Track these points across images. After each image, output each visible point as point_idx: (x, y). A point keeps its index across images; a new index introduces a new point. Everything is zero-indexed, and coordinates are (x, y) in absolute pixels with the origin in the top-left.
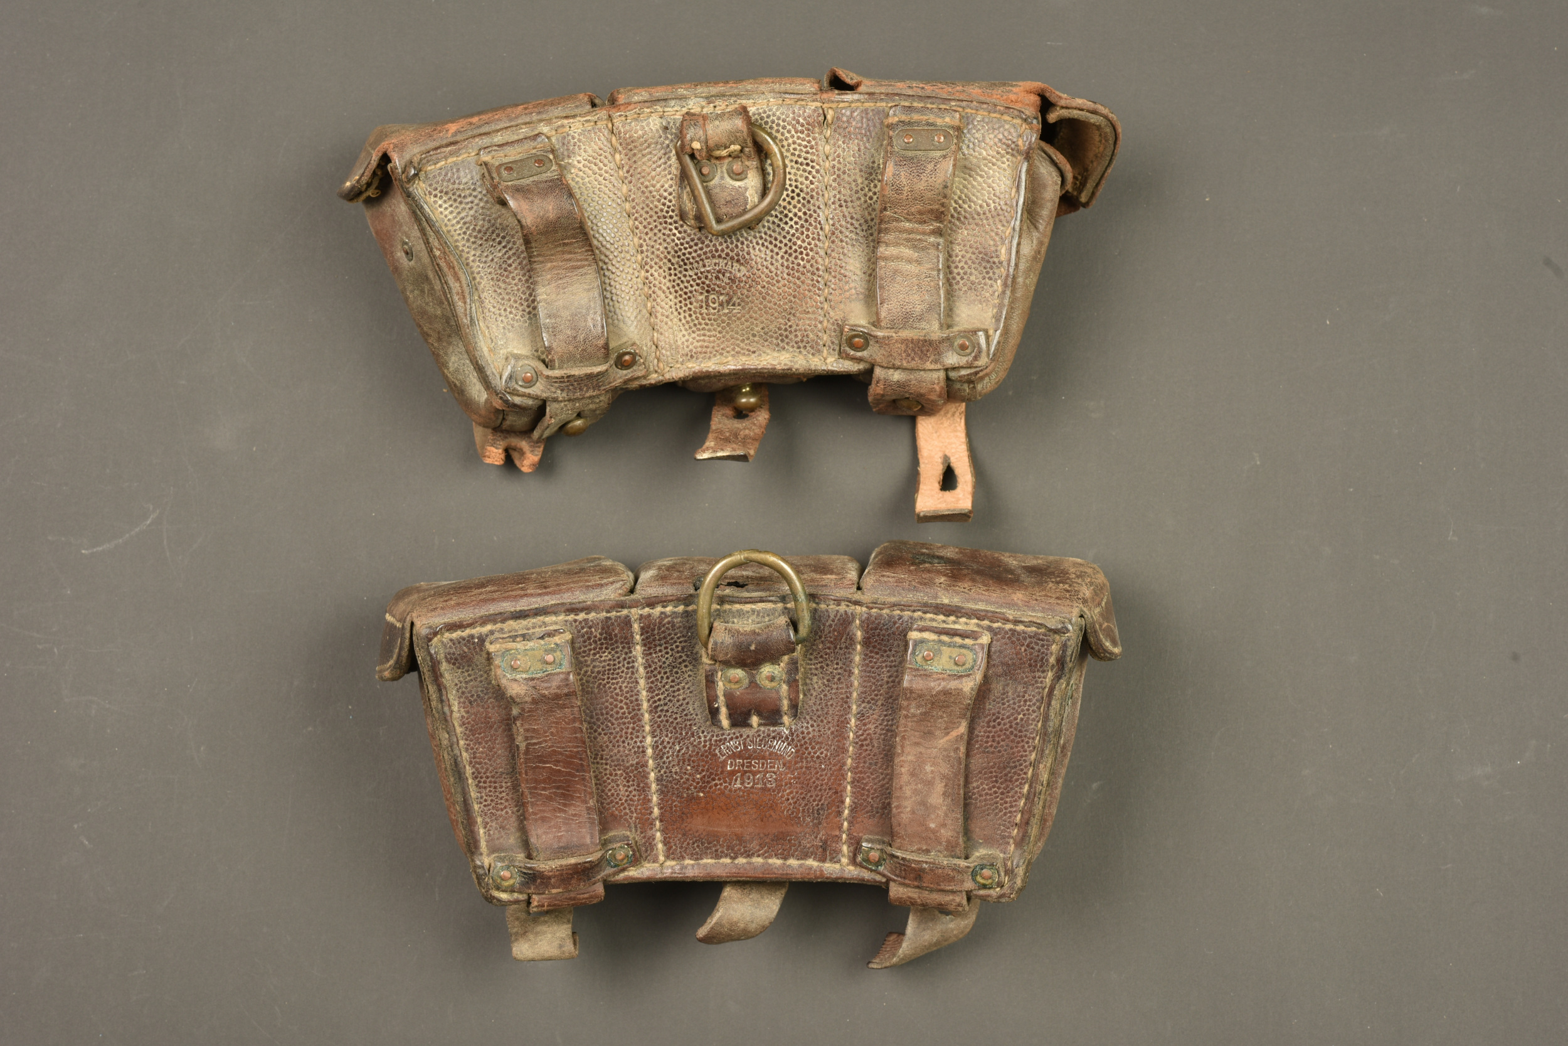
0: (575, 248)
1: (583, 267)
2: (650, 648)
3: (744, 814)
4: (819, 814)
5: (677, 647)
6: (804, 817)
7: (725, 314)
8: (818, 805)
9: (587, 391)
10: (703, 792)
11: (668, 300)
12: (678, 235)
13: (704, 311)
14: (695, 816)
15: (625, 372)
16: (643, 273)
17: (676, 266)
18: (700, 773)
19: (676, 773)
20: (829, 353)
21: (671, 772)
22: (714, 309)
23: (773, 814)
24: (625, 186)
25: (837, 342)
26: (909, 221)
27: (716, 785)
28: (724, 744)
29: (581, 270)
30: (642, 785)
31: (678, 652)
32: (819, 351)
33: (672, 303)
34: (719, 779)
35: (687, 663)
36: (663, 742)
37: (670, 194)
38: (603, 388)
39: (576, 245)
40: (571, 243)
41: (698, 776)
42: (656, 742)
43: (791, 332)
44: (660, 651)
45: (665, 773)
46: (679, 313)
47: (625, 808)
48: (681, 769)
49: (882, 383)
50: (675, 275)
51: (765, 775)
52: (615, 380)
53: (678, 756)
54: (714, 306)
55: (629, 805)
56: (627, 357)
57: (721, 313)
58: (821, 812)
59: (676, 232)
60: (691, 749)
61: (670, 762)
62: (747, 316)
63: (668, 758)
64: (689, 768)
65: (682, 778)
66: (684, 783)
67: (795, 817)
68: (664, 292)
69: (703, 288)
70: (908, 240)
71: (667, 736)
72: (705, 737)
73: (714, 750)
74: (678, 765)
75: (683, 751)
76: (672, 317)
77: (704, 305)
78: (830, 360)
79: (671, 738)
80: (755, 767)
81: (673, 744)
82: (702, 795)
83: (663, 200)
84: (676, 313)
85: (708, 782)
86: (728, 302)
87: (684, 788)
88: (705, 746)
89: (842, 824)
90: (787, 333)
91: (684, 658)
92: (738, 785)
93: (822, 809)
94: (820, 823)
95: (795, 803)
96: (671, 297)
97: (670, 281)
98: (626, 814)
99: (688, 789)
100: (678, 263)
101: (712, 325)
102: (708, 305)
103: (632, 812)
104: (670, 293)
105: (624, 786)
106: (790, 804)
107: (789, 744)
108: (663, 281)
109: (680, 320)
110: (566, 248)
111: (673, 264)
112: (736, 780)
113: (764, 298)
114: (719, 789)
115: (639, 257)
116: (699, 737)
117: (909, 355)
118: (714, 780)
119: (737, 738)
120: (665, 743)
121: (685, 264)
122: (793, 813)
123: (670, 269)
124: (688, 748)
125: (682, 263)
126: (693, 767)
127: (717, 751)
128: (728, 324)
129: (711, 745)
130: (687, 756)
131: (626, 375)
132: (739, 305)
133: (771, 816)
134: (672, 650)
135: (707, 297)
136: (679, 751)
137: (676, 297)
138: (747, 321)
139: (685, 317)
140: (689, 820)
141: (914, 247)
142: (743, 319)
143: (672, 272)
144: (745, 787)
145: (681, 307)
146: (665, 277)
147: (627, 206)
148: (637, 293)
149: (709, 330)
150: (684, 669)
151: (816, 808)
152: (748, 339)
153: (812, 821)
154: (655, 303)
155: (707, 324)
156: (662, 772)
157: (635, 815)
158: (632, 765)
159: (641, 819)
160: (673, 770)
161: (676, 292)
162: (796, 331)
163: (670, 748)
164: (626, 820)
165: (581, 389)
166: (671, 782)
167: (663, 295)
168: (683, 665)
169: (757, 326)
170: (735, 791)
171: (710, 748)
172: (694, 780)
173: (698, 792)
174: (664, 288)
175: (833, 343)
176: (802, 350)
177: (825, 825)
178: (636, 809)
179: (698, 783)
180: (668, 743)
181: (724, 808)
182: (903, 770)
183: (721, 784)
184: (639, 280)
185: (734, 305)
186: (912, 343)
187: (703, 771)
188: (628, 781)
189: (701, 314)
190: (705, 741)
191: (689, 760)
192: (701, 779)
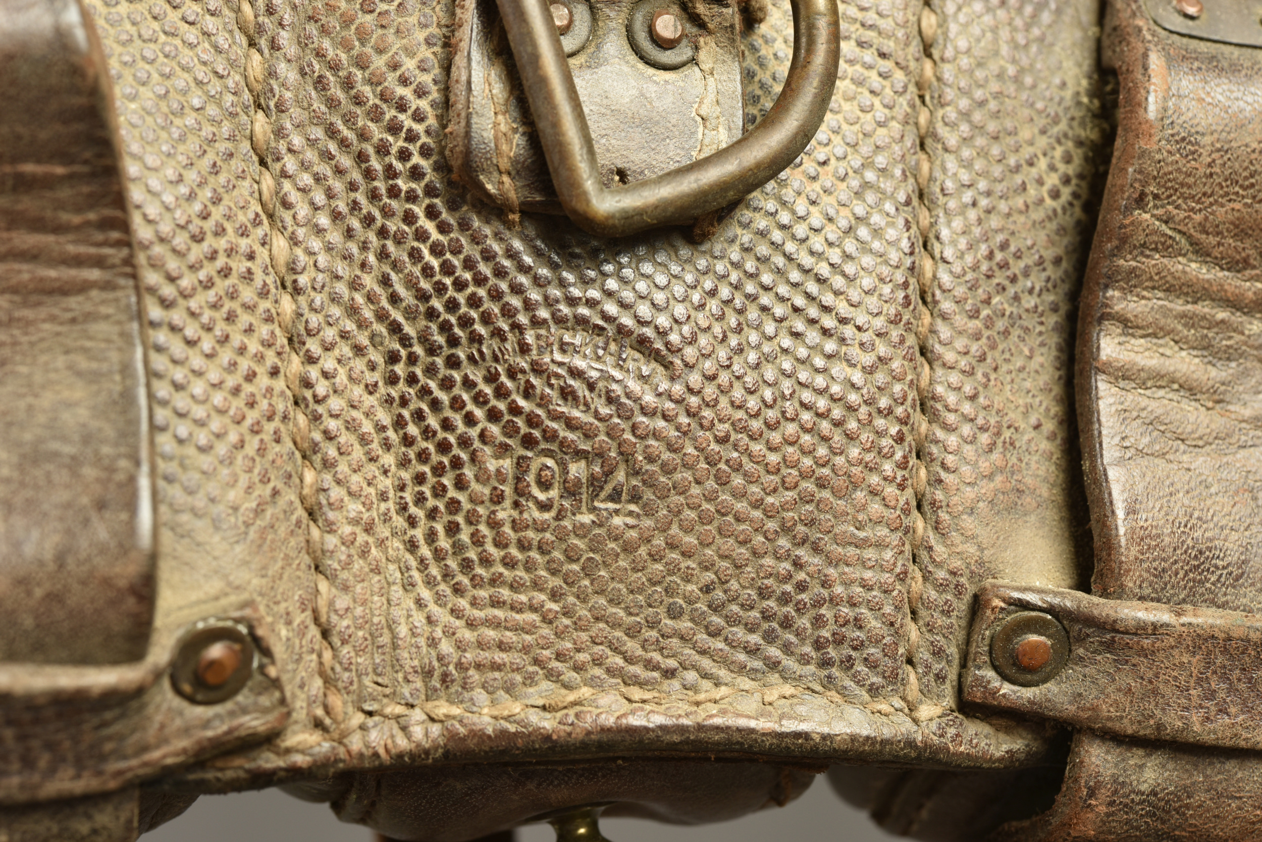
0: (60, 206)
1: (83, 288)
7: (580, 531)
9: (52, 771)
11: (372, 469)
12: (435, 235)
13: (504, 513)
15: (200, 712)
16: (295, 364)
17: (418, 350)
20: (925, 692)
22: (544, 507)
24: (256, 57)
25: (953, 651)
26: (1201, 252)
29: (73, 302)
32: (893, 678)
33: (386, 483)
37: (420, 93)
38: (114, 766)
39: (65, 193)
40: (47, 183)
43: (800, 609)
46: (412, 522)
49: (1104, 794)
50: (412, 380)
52: (163, 741)
54: (542, 496)
56: (216, 651)
57: (567, 523)
59: (430, 226)
62: (659, 541)
68: (364, 440)
69: (510, 430)
70: (1189, 320)
76: (383, 531)
77: (508, 489)
78: (927, 711)
83: (390, 113)
84: (399, 522)
86: (596, 484)
90: (789, 609)
96: (389, 460)
97: (389, 401)
100: (424, 339)
101: (529, 566)
102: (521, 491)
104: (387, 445)
108: (370, 401)
109: (412, 546)
110: (27, 204)
111: (405, 341)
113: (723, 481)
115: (287, 305)
117: (1211, 695)
121: (453, 342)
123: (393, 358)
125: (440, 339)
128: (588, 570)
131: (206, 724)
132: (635, 498)
135: (521, 464)
137: (404, 463)
138: (655, 557)
139: (431, 537)
141: (1205, 348)
142: (643, 551)
143: (400, 369)
145: (420, 499)
146: (371, 389)
147: (261, 124)
148: (270, 427)
149: (515, 587)
152: (653, 624)
154: (328, 477)
155: (510, 563)
161: (408, 441)
162: (818, 603)
165: (28, 763)
167: (358, 453)
169: (687, 580)
174: (367, 427)
175: (938, 653)
176: (835, 671)
184: (279, 384)
185: (615, 497)
186: (1225, 651)
189: (494, 525)
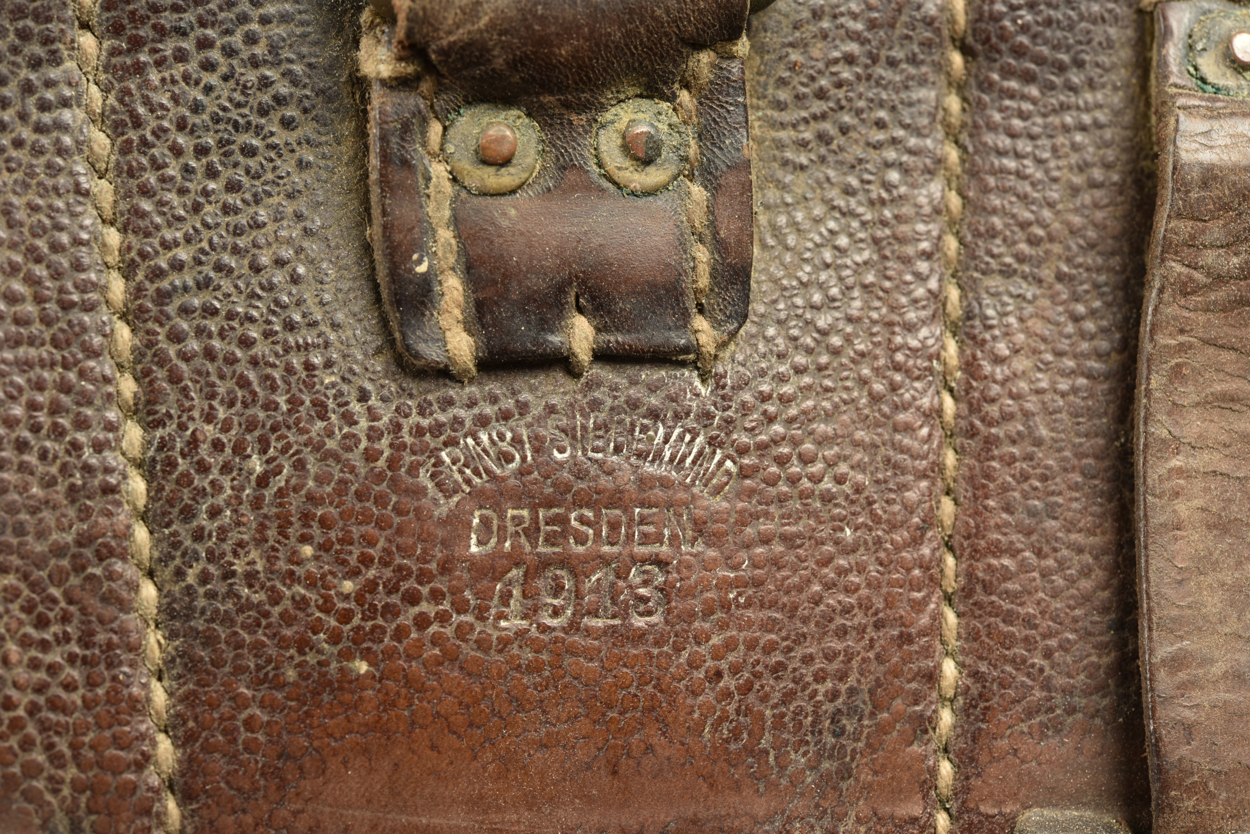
2: (136, 44)
3: (543, 746)
4: (839, 733)
5: (251, 39)
6: (780, 746)
8: (834, 695)
10: (367, 655)
14: (333, 765)
18: (353, 574)
19: (251, 578)
21: (229, 574)
23: (657, 740)
27: (422, 622)
28: (452, 442)
30: (101, 637)
31: (255, 63)
34: (436, 596)
35: (290, 112)
36: (194, 442)
41: (348, 586)
42: (162, 446)
44: (181, 56)
45: (205, 578)
47: (27, 744)
48: (271, 560)
51: (621, 574)
53: (257, 503)
55: (44, 727)
58: (849, 725)
60: (313, 467)
61: (223, 532)
63: (214, 513)
64: (308, 550)
65: (276, 599)
66: (287, 619)
67: (749, 750)
71: (209, 418)
72: (373, 416)
73: (413, 470)
74: (261, 540)
75: (280, 481)
79: (226, 427)
80: (581, 540)
81: (239, 449)
82: (363, 667)
85: (390, 611)
87: (283, 643)
88: (370, 456)
89: (934, 772)
91: (283, 89)
92: (512, 624)
93: (853, 711)
94: (845, 773)
95: (746, 689)
98: (30, 770)
99: (303, 645)
103: (57, 760)
105: (25, 642)
106: (727, 695)
107: (712, 442)
112: (506, 598)
114: (436, 640)
116: (349, 419)
118: (413, 599)
119: (505, 416)
120: (204, 450)
122: (736, 735)
124: (300, 465)
126: (325, 547)
127: (424, 478)
129: (398, 447)
130: (295, 503)
133: (649, 748)
134: (229, 52)
136: (263, 481)
140: (307, 786)
144: (543, 629)
150: (281, 137)
151: (829, 707)
153: (813, 767)
156: (191, 578)
157: (71, 772)
158: (59, 551)
159: (94, 788)
160: (239, 567)
163: (226, 468)
164: (30, 796)
166: (227, 619)
168: (276, 116)
170: (505, 643)
171: (393, 464)
172: (327, 607)
173: (346, 655)
177: (866, 776)
178: (75, 747)
179: (345, 617)
180: (217, 446)
181: (459, 720)
182: (1183, 508)
183: (443, 618)
187: (366, 561)
188: (42, 623)
190: (374, 435)
191: (306, 518)
192: (359, 598)
